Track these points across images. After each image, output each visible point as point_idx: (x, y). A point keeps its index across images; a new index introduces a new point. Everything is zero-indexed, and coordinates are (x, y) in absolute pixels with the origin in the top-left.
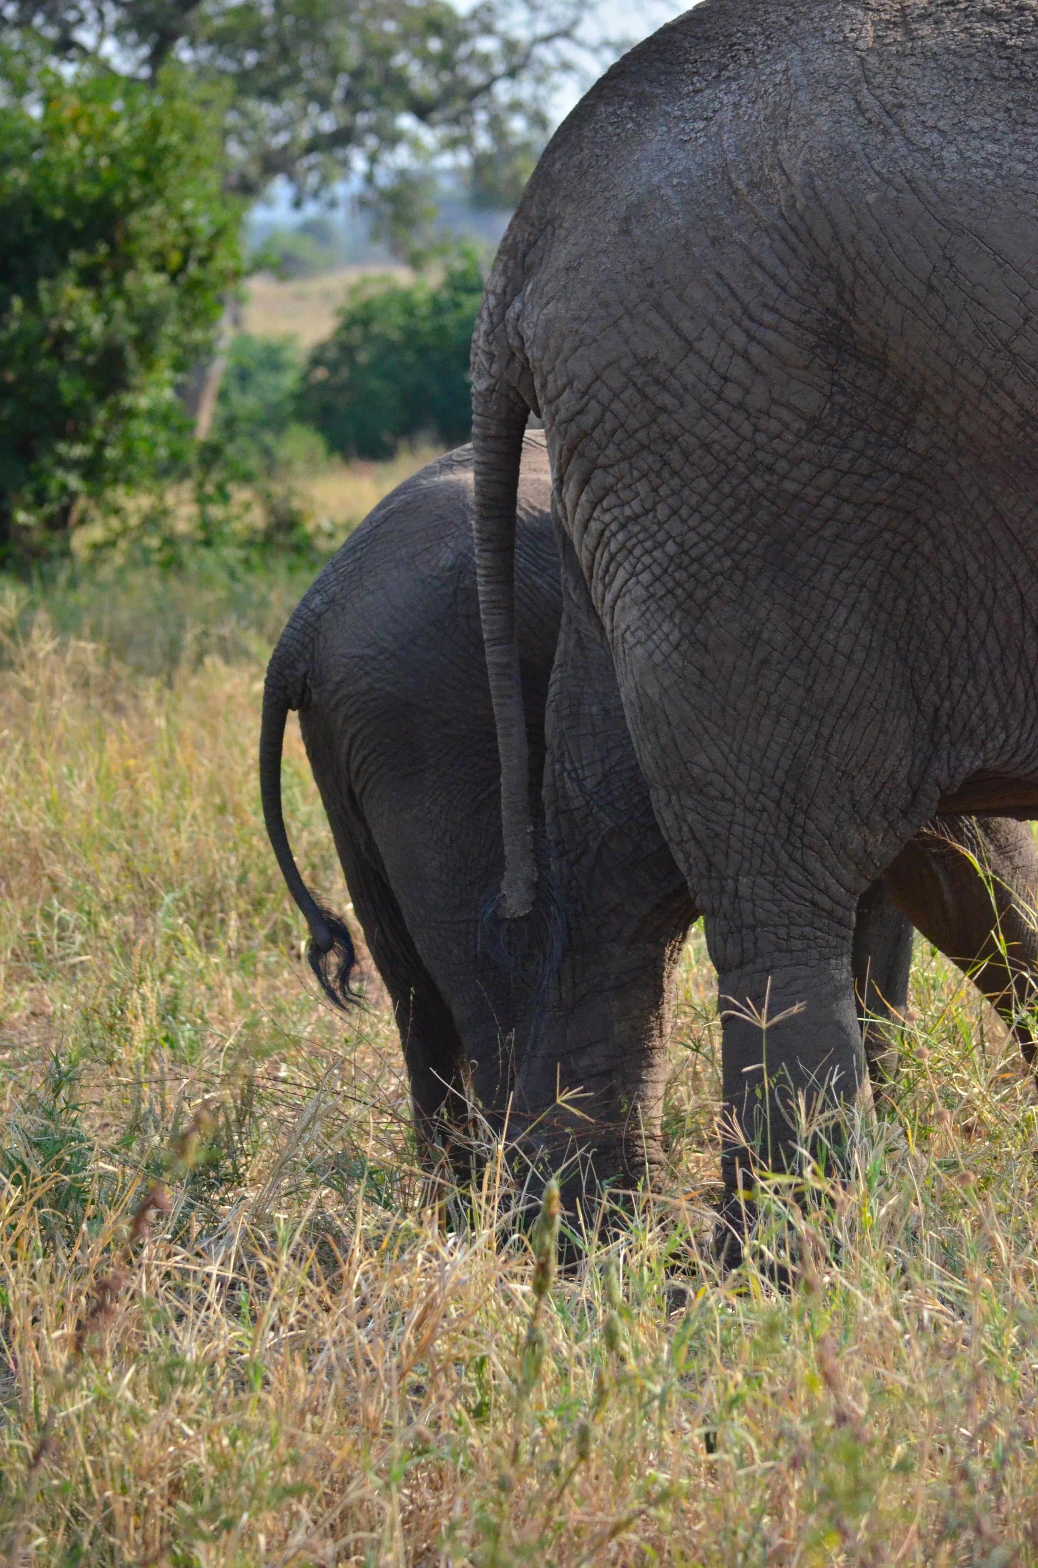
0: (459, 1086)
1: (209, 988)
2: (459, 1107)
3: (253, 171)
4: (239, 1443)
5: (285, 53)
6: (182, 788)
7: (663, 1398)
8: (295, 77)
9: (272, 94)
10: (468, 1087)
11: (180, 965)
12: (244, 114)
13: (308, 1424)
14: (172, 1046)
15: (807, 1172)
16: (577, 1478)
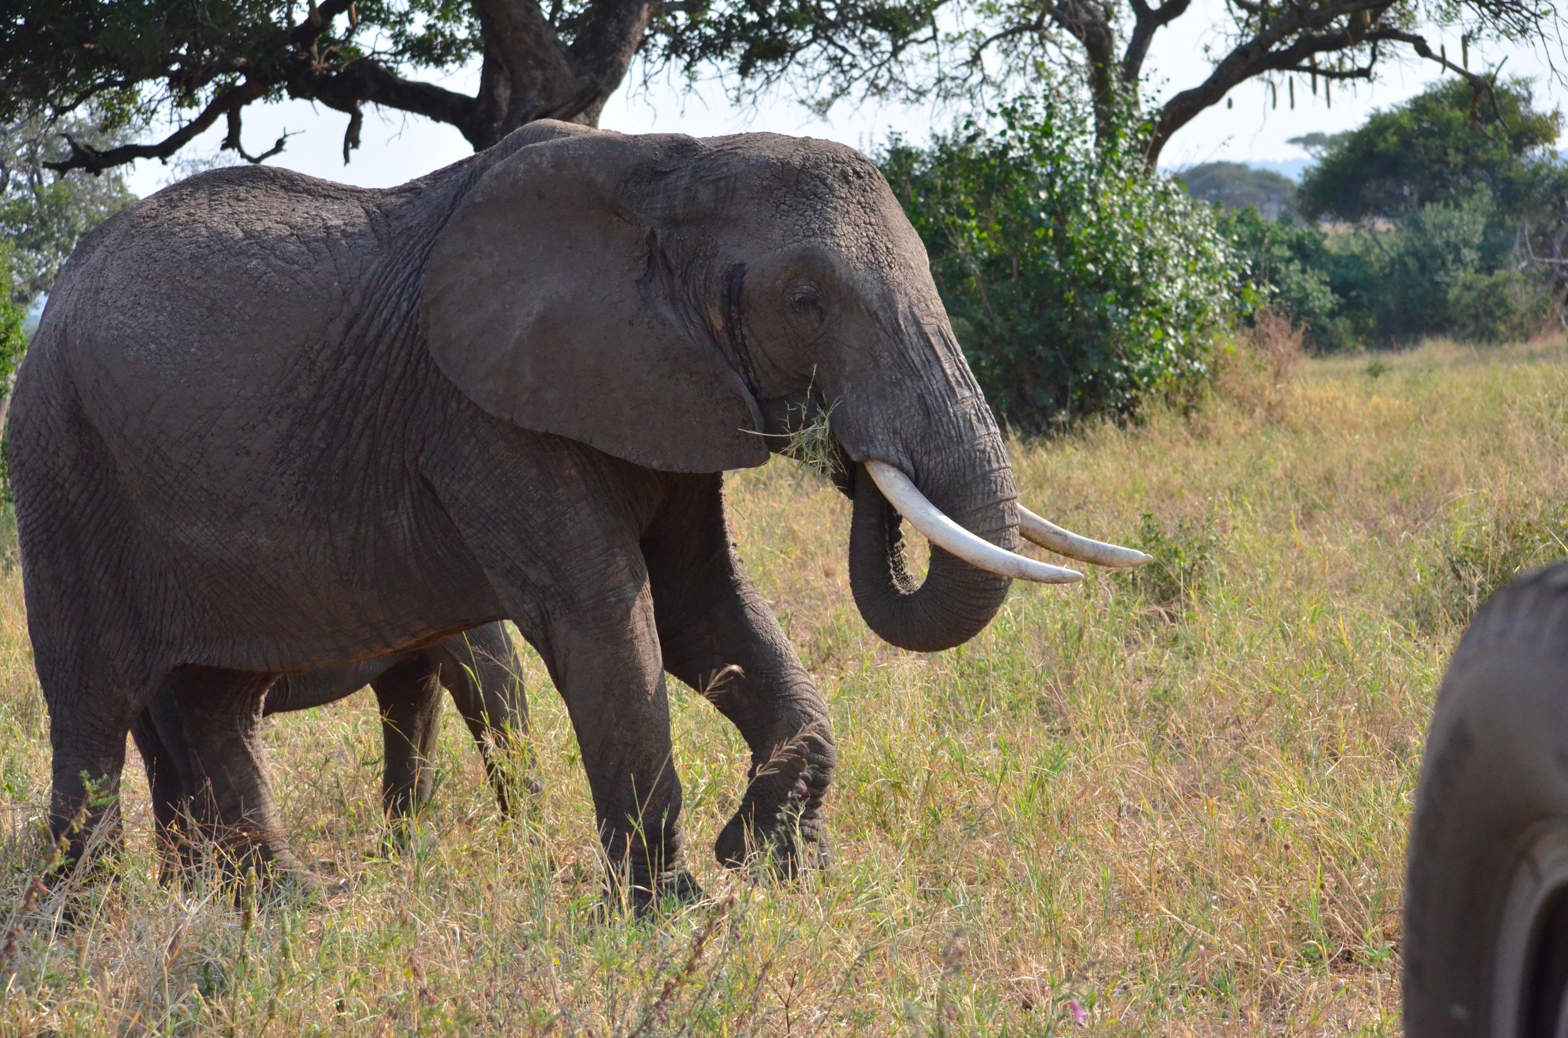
0: (181, 810)
1: (30, 757)
2: (182, 823)
3: (27, 288)
4: (76, 1014)
5: (43, 223)
6: (8, 644)
7: (314, 982)
8: (50, 237)
9: (37, 247)
10: (187, 811)
11: (13, 745)
12: (21, 259)
13: (113, 1003)
14: (11, 791)
15: (390, 856)
16: (268, 1028)
